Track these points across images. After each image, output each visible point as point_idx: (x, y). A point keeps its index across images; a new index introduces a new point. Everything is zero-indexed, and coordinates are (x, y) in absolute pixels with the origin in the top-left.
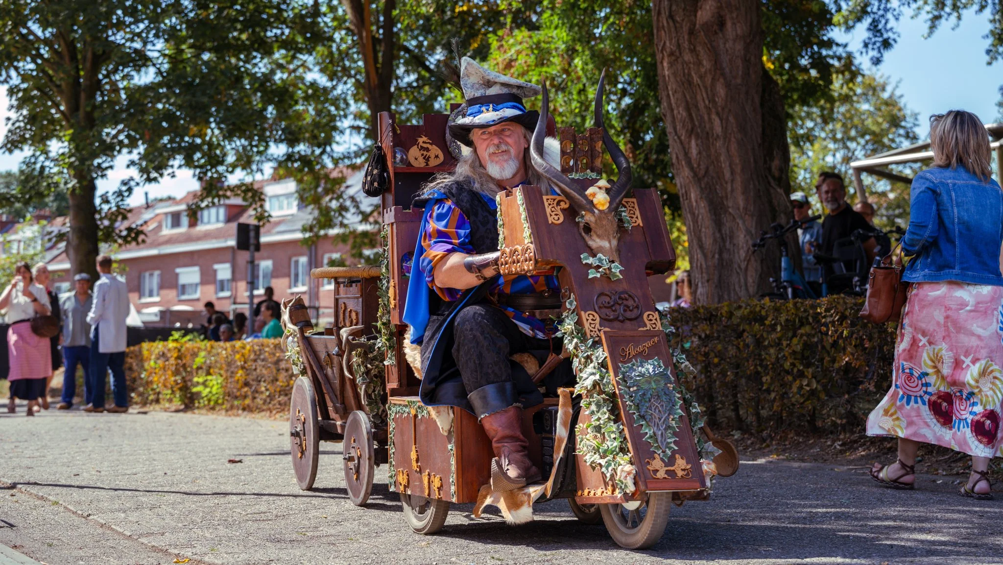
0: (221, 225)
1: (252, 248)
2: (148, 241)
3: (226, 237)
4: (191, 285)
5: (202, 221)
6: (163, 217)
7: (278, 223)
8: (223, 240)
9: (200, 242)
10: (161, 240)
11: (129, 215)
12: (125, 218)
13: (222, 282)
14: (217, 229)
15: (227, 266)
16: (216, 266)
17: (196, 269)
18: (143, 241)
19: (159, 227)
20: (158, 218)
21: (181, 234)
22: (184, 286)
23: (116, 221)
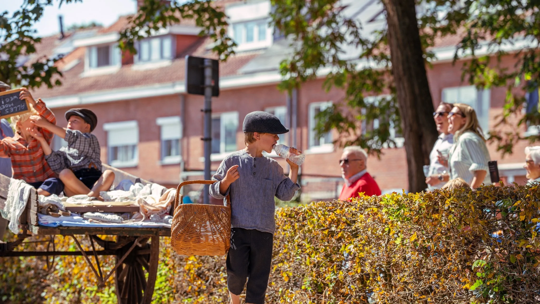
0: (166, 63)
1: (208, 91)
2: (66, 84)
3: (173, 80)
4: (126, 147)
5: (140, 58)
6: (86, 51)
7: (244, 61)
8: (170, 84)
9: (137, 87)
10: (83, 84)
11: (37, 46)
12: (31, 49)
13: (169, 143)
14: (162, 69)
15: (176, 120)
16: (160, 121)
17: (133, 125)
18: (58, 83)
19: (80, 66)
20: (78, 53)
21: (111, 76)
22: (115, 149)
23: (18, 53)
